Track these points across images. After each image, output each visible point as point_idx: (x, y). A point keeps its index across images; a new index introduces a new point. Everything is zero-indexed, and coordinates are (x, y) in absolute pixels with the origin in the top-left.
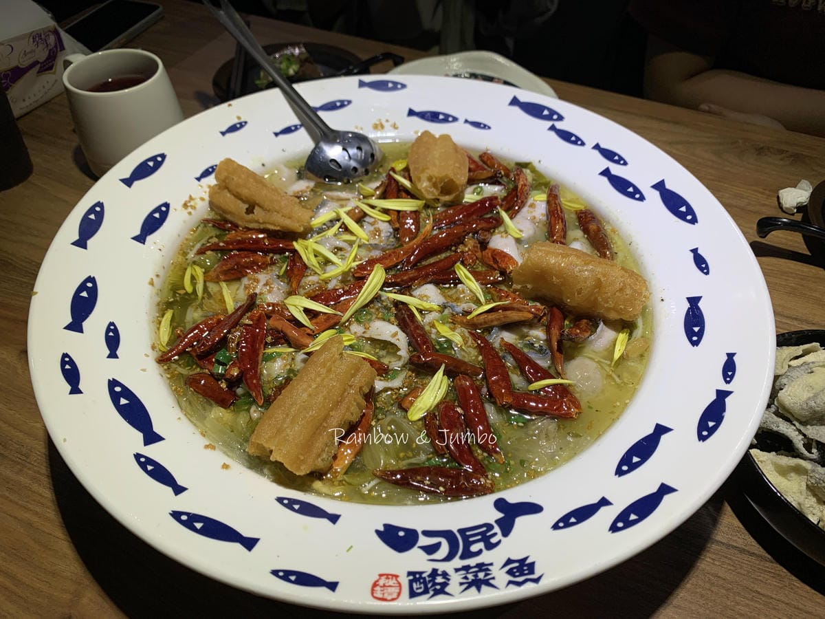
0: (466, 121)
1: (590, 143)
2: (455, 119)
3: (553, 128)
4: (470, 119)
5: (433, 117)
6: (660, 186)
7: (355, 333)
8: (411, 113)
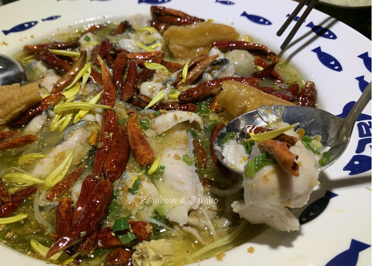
0: (43, 20)
2: (36, 23)
4: (45, 18)
7: (152, 136)
8: (6, 33)
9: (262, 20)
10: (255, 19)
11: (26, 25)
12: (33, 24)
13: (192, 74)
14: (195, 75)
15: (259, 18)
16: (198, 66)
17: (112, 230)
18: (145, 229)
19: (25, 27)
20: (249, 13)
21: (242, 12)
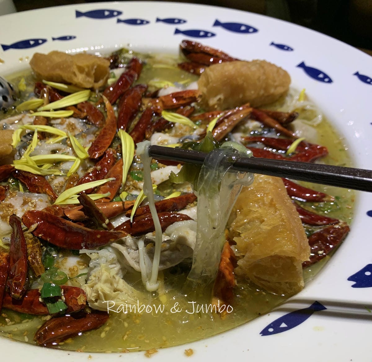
1: (153, 20)
2: (44, 41)
3: (119, 21)
5: (24, 44)
6: (217, 23)
8: (5, 48)
9: (321, 76)
10: (314, 73)
11: (32, 43)
12: (40, 42)
13: (217, 132)
14: (221, 133)
15: (319, 72)
16: (225, 122)
17: (40, 295)
18: (77, 300)
19: (29, 44)
20: (308, 64)
21: (299, 62)
